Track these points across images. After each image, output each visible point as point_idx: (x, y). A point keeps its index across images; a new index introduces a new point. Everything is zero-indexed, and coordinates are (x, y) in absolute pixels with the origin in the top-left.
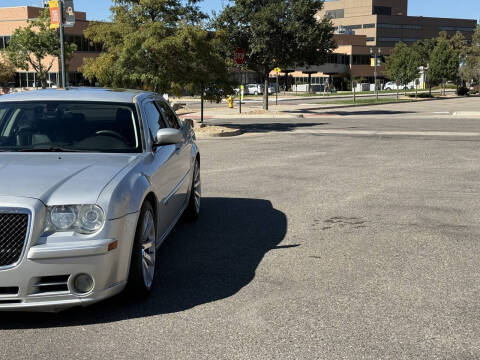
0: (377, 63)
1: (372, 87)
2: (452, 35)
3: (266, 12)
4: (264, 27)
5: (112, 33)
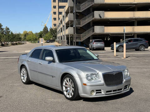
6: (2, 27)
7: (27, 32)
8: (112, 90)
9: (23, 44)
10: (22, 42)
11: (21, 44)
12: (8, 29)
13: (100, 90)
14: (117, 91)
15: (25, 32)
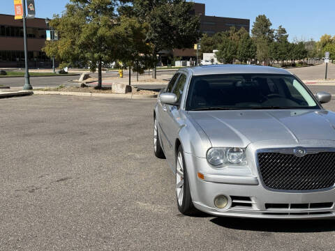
0: (198, 47)
1: (188, 63)
2: (239, 29)
3: (157, 11)
4: (158, 21)
5: (72, 24)
6: (271, 28)
7: (330, 37)
8: (290, 203)
9: (312, 65)
10: (310, 61)
11: (307, 65)
12: (284, 31)
13: (248, 199)
14: (309, 210)
15: (324, 37)
